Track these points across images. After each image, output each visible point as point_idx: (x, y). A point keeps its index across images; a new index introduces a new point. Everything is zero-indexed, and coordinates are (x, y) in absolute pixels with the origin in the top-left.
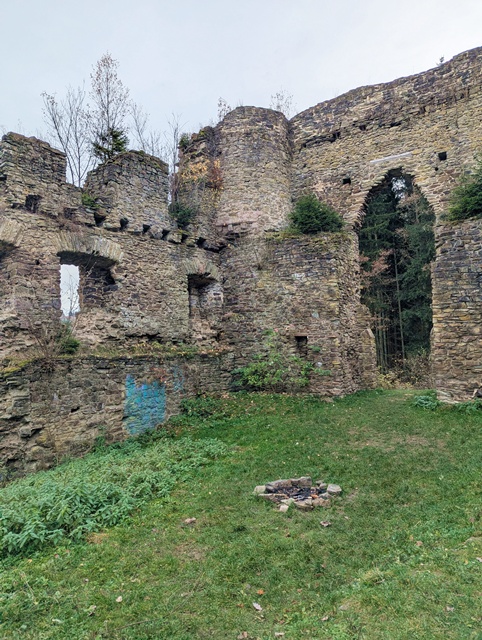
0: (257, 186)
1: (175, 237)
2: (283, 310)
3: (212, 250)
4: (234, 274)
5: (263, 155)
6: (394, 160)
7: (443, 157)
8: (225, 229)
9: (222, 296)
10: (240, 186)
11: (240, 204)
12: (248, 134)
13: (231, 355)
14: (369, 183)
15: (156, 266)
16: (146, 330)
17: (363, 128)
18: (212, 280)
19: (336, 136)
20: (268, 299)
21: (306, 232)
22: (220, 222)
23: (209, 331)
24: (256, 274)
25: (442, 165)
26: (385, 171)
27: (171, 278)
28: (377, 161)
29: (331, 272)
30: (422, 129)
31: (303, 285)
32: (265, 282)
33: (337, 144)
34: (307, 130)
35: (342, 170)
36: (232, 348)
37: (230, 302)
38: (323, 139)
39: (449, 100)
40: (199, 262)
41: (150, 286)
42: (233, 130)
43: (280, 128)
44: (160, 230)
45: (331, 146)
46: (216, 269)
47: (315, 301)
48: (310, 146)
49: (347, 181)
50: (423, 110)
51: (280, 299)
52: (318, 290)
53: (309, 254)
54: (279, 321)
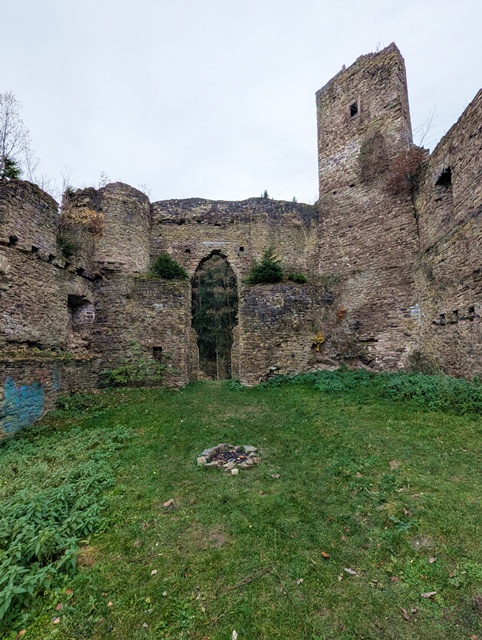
0: (130, 240)
1: (60, 263)
2: (145, 328)
3: (88, 278)
4: (106, 299)
5: (134, 220)
6: (217, 244)
7: (242, 249)
8: (101, 266)
9: (94, 315)
10: (116, 237)
11: (114, 249)
12: (124, 202)
13: (99, 361)
14: (202, 254)
15: (41, 283)
16: (27, 337)
17: (199, 222)
18: (87, 302)
19: (182, 222)
20: (133, 320)
21: (164, 277)
22: (97, 259)
23: (80, 341)
24: (124, 301)
25: (241, 253)
26: (211, 250)
27: (54, 295)
28: (207, 243)
29: (181, 305)
30: (231, 231)
31: (161, 312)
32: (131, 307)
33: (183, 227)
34: (163, 213)
35: (185, 243)
36: (100, 355)
37: (101, 319)
38: (174, 221)
39: (247, 220)
40: (78, 286)
41: (34, 299)
42: (112, 196)
43: (146, 206)
44: (47, 254)
45: (179, 228)
46: (91, 294)
47: (169, 324)
48: (164, 224)
49: (188, 251)
50: (232, 222)
51: (143, 320)
52: (172, 316)
53: (166, 292)
54: (141, 336)
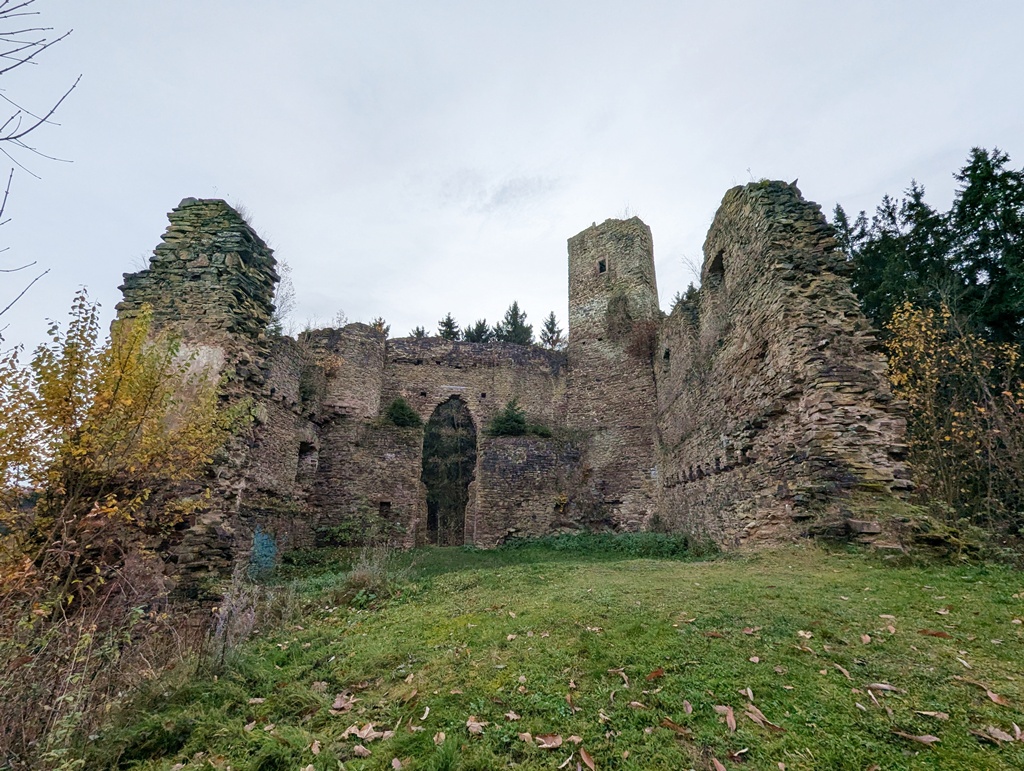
0: (364, 383)
1: (298, 409)
2: (374, 480)
3: (317, 423)
4: (332, 446)
5: (370, 361)
6: (457, 388)
7: (484, 395)
8: (331, 410)
9: (317, 463)
10: (351, 379)
11: (347, 392)
12: (362, 344)
13: (319, 516)
14: (438, 400)
17: (438, 363)
18: (313, 448)
19: (419, 362)
20: (361, 471)
21: (398, 425)
22: (328, 403)
23: (301, 493)
24: (352, 449)
25: (483, 400)
26: (450, 394)
28: (446, 387)
30: (472, 375)
31: (392, 463)
32: (359, 456)
33: (420, 368)
34: (399, 351)
35: (421, 386)
36: (319, 509)
37: (324, 468)
38: (410, 361)
39: (491, 364)
40: (309, 433)
41: (278, 448)
42: (351, 337)
43: (383, 345)
44: (291, 402)
45: (415, 368)
46: (317, 440)
47: (401, 476)
48: (399, 363)
49: (424, 394)
50: (475, 365)
51: (372, 472)
52: (404, 468)
53: (399, 441)
54: (368, 489)
